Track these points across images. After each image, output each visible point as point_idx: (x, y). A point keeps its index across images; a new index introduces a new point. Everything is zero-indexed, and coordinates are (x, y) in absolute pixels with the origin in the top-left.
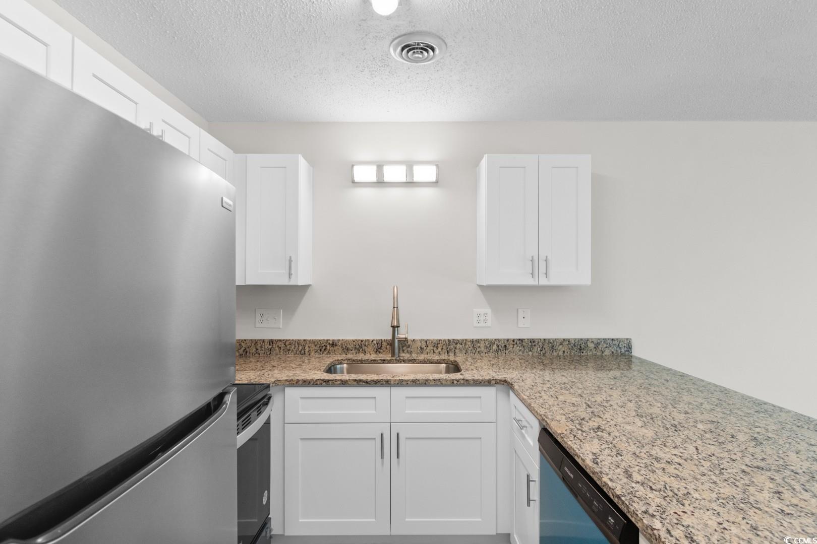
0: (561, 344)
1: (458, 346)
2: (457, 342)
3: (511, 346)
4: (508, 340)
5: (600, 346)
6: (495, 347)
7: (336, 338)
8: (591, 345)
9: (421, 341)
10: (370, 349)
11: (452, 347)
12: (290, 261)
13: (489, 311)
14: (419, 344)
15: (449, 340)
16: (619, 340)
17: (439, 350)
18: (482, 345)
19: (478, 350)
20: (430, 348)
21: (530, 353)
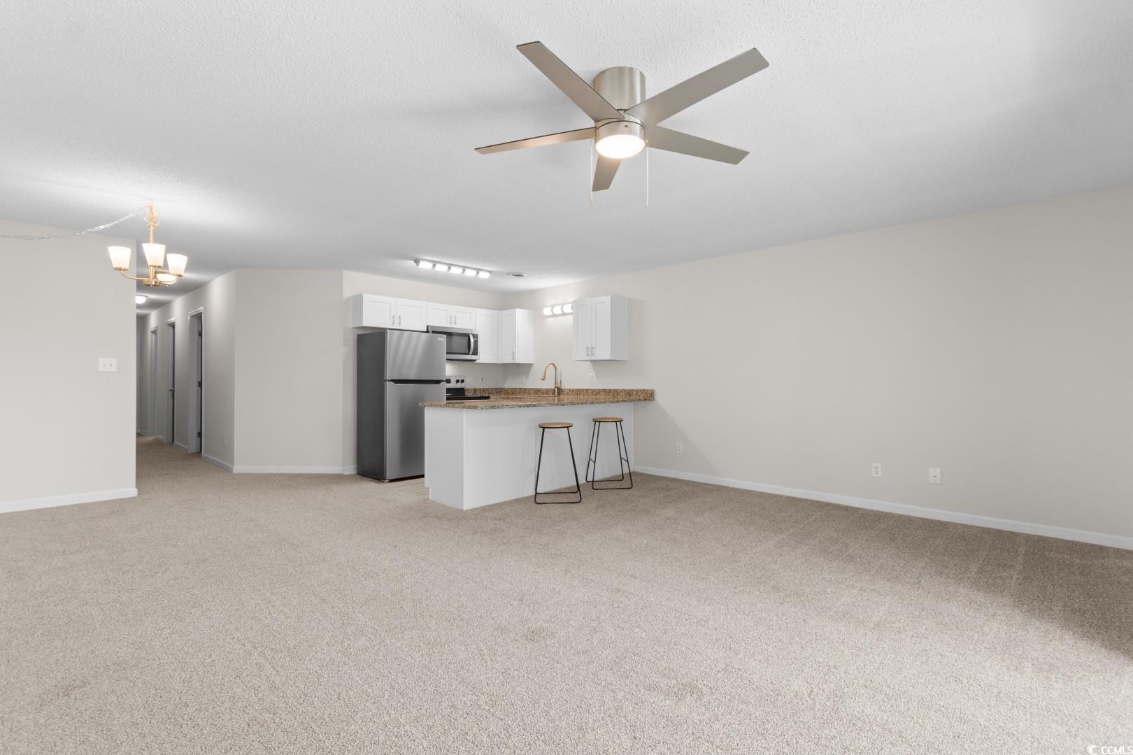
0: (622, 392)
4: (600, 390)
5: (638, 393)
6: (595, 393)
7: (540, 387)
8: (635, 393)
9: (567, 389)
10: (550, 392)
11: (579, 392)
13: (594, 374)
14: (566, 392)
15: (579, 389)
16: (647, 390)
17: (574, 393)
18: (590, 391)
19: (588, 394)
20: (570, 393)
21: (608, 396)
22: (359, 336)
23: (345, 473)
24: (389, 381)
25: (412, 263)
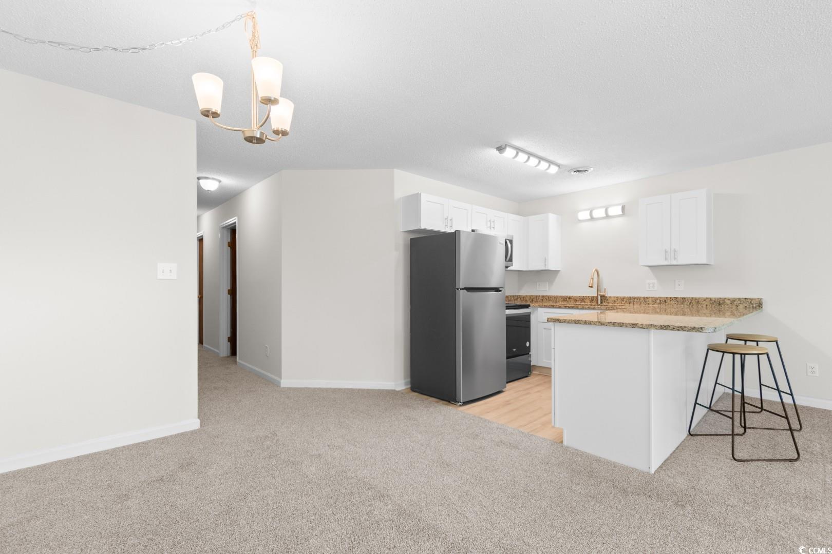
0: (704, 301)
1: (635, 300)
2: (635, 298)
3: (669, 301)
4: (667, 298)
5: (735, 303)
6: (658, 301)
7: (571, 295)
9: (614, 297)
10: (587, 301)
11: (632, 301)
12: (545, 259)
13: (655, 281)
14: (613, 299)
15: (630, 297)
16: (752, 299)
17: (625, 302)
18: (650, 300)
19: (648, 302)
20: (619, 301)
21: (682, 305)
22: (411, 239)
23: (397, 390)
24: (463, 289)
25: (496, 152)
